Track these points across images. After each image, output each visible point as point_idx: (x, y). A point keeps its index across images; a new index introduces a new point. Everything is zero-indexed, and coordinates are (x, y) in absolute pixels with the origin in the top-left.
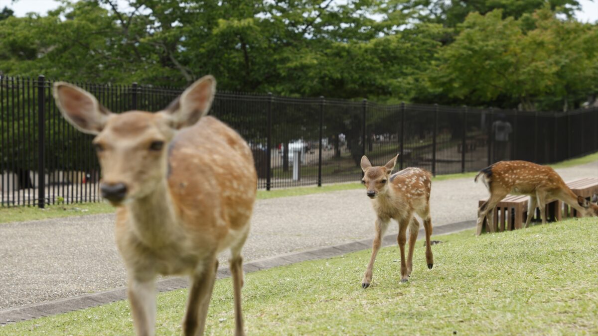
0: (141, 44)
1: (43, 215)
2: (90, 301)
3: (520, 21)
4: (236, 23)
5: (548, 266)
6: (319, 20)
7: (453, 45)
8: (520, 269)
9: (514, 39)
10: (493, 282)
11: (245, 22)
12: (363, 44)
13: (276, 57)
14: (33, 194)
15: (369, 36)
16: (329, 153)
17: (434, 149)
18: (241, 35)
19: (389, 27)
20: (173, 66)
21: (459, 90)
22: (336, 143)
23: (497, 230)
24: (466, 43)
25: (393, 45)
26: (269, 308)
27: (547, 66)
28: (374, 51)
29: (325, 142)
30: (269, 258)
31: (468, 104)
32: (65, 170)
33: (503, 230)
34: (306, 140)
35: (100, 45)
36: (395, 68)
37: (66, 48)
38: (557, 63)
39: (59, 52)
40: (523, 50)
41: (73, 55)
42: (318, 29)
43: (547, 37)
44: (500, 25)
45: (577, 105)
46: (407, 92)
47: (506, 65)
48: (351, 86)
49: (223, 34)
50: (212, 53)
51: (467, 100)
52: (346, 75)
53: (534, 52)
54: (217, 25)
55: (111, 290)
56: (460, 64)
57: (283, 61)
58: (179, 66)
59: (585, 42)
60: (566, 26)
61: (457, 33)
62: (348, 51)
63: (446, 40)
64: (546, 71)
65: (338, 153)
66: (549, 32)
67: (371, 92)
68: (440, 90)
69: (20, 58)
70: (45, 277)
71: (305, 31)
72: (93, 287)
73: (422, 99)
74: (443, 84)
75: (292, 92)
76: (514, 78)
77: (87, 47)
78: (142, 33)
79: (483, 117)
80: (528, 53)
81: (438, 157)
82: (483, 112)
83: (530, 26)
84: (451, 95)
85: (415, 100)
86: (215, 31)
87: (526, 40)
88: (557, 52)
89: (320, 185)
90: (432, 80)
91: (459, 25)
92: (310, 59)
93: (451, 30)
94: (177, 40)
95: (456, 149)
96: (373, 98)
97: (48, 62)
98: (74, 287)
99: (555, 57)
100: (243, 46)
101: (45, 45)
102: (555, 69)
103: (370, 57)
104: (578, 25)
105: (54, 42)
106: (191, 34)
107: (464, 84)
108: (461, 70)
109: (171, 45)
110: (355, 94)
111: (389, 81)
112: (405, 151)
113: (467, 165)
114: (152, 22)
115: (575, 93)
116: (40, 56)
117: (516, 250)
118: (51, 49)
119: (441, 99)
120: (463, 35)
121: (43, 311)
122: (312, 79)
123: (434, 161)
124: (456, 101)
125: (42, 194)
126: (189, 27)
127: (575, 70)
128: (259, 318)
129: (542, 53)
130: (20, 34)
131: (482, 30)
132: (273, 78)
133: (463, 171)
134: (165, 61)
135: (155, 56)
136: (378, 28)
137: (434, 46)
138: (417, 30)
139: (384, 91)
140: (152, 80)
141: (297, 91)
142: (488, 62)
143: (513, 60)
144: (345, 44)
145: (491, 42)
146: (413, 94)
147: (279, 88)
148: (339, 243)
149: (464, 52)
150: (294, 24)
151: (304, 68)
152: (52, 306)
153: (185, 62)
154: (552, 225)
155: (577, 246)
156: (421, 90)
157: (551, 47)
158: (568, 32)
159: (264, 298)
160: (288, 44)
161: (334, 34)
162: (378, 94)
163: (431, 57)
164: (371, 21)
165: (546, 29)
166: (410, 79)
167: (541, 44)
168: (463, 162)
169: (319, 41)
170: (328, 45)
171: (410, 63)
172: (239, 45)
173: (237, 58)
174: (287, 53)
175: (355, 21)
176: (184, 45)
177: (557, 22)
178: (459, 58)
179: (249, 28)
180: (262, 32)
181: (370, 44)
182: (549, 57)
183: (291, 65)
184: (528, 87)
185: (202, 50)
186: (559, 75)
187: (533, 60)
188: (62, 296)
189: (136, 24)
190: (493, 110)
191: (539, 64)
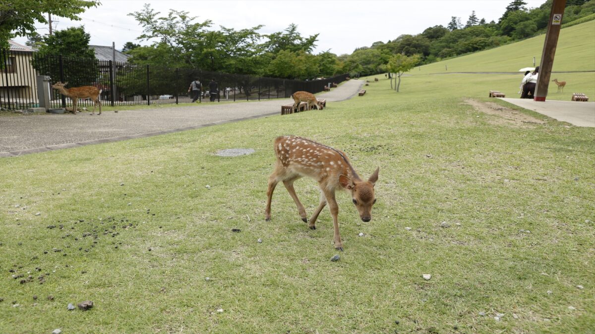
0: (180, 56)
1: (149, 107)
2: (163, 133)
3: (295, 53)
4: (209, 50)
5: (299, 123)
6: (235, 50)
7: (276, 59)
8: (291, 124)
9: (293, 58)
10: (283, 127)
11: (212, 50)
12: (249, 58)
13: (222, 61)
14: (146, 102)
15: (250, 56)
16: (237, 92)
17: (269, 91)
18: (211, 54)
19: (257, 53)
20: (190, 63)
21: (277, 73)
22: (240, 89)
23: (286, 114)
24: (279, 59)
25: (257, 59)
26: (217, 134)
27: (303, 67)
28: (252, 60)
29: (236, 88)
30: (218, 122)
31: (280, 78)
32: (157, 95)
33: (288, 113)
34: (231, 88)
35: (167, 56)
36: (258, 66)
37: (156, 57)
38: (306, 66)
39: (154, 58)
40: (296, 62)
41: (159, 59)
42: (235, 53)
43: (303, 58)
44: (289, 54)
45: (311, 79)
46: (262, 74)
47: (291, 66)
48: (244, 71)
49: (205, 54)
50: (202, 60)
51: (279, 77)
52: (243, 67)
53: (299, 63)
54: (203, 50)
55: (170, 130)
56: (277, 65)
57: (224, 62)
58: (192, 63)
59: (314, 60)
60: (309, 56)
61: (277, 56)
62: (244, 60)
63: (274, 58)
64: (303, 69)
65: (241, 92)
66: (303, 57)
67: (251, 73)
68: (271, 73)
69: (143, 60)
70: (150, 125)
71: (230, 53)
72: (164, 129)
73: (266, 76)
74: (272, 71)
75: (226, 72)
76: (293, 70)
77: (163, 57)
78: (180, 52)
79: (284, 82)
80: (297, 63)
81: (270, 93)
82: (284, 80)
83: (298, 55)
84: (275, 75)
85: (264, 76)
86: (203, 52)
87: (297, 59)
88: (306, 63)
89: (234, 101)
90: (269, 70)
91: (277, 53)
92: (232, 62)
93: (275, 55)
94: (191, 55)
95: (276, 91)
96: (251, 75)
97: (151, 61)
98: (159, 129)
99: (305, 65)
100: (212, 58)
101: (150, 56)
102: (305, 68)
103: (250, 62)
104: (312, 55)
105: (153, 55)
106: (195, 54)
107: (279, 72)
108: (278, 67)
109: (189, 56)
110: (246, 73)
111: (257, 70)
112: (261, 92)
113: (279, 96)
114: (183, 49)
115: (310, 76)
116: (148, 59)
117: (291, 119)
118: (152, 57)
119: (272, 76)
120: (278, 56)
121: (148, 135)
122: (233, 68)
123: (269, 95)
124: (276, 77)
125: (149, 101)
126: (195, 51)
127: (310, 69)
128: (213, 137)
129: (301, 63)
130: (142, 52)
131: (284, 55)
132: (221, 68)
133: (278, 98)
134: (187, 62)
135: (184, 60)
136: (253, 53)
137: (270, 60)
138: (265, 55)
139: (255, 73)
140: (184, 67)
141: (228, 72)
142: (286, 65)
143: (293, 65)
144: (243, 57)
145: (287, 59)
146: (263, 74)
147: (223, 71)
148: (240, 118)
149: (279, 62)
150: (227, 51)
151: (231, 64)
152: (152, 134)
153: (194, 62)
154: (302, 112)
155: (308, 118)
156: (266, 73)
157: (304, 61)
158: (309, 57)
159: (215, 132)
160: (225, 57)
161: (239, 55)
162: (253, 74)
163: (269, 63)
164: (251, 51)
165: (302, 56)
166: (263, 70)
167: (301, 60)
168: (278, 95)
169: (235, 57)
170: (238, 58)
171: (262, 64)
172: (210, 57)
173: (209, 61)
174: (225, 60)
175: (246, 51)
176: (193, 57)
177: (306, 54)
178: (277, 64)
179: (214, 52)
180: (217, 53)
181: (251, 58)
182: (304, 64)
183: (227, 64)
184: (297, 73)
185: (199, 59)
186: (306, 70)
187: (299, 65)
188: (155, 131)
189: (178, 50)
190: (287, 79)
191: (301, 66)
